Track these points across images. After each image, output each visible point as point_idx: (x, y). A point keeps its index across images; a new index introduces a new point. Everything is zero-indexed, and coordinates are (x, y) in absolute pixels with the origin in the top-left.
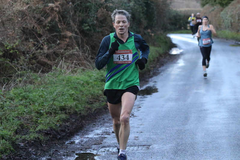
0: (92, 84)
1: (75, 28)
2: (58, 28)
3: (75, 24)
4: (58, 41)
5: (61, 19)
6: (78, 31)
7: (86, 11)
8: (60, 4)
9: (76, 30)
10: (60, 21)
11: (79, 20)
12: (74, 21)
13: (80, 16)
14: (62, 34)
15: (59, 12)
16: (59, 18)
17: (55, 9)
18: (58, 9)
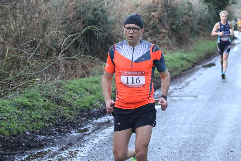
0: (175, 61)
1: (168, 27)
2: (157, 27)
3: (168, 25)
4: (157, 35)
5: (159, 22)
6: (170, 29)
7: (175, 17)
8: (159, 13)
9: (168, 28)
10: (158, 23)
11: (170, 23)
12: (167, 23)
13: (171, 20)
14: (160, 31)
15: (158, 18)
16: (158, 21)
17: (156, 16)
18: (157, 16)
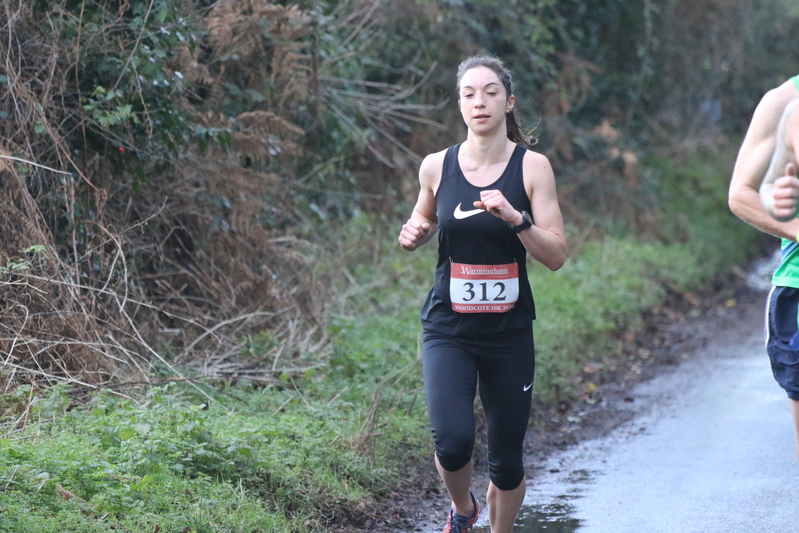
0: (115, 492)
13: (72, 35)
